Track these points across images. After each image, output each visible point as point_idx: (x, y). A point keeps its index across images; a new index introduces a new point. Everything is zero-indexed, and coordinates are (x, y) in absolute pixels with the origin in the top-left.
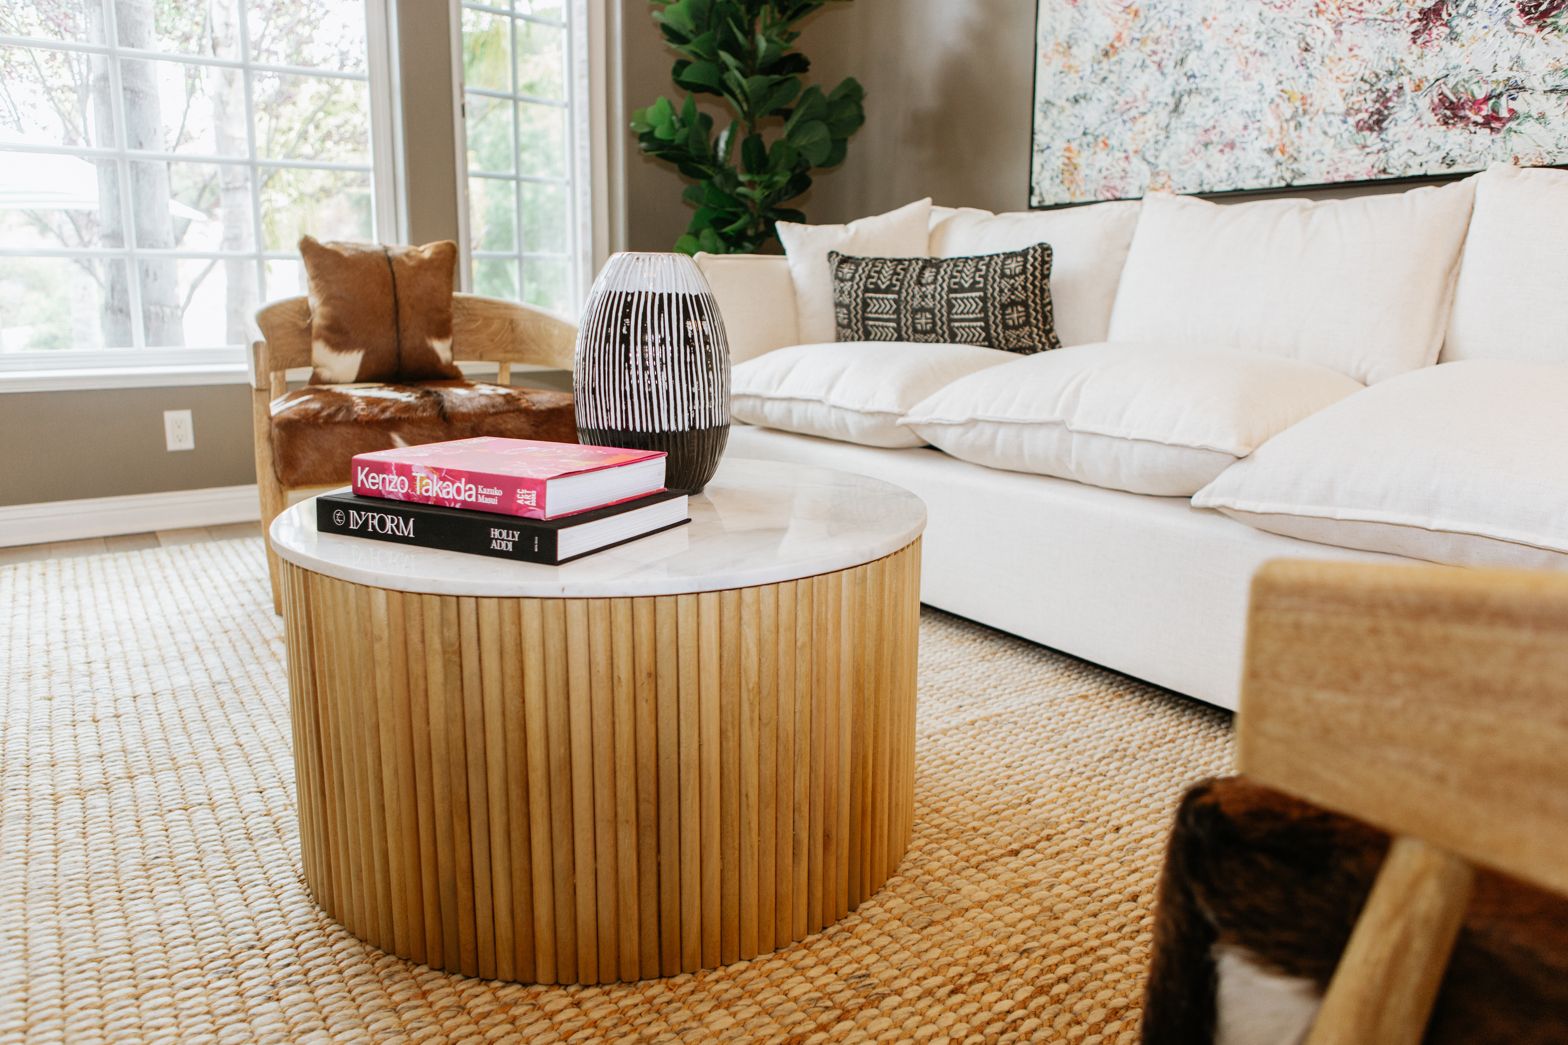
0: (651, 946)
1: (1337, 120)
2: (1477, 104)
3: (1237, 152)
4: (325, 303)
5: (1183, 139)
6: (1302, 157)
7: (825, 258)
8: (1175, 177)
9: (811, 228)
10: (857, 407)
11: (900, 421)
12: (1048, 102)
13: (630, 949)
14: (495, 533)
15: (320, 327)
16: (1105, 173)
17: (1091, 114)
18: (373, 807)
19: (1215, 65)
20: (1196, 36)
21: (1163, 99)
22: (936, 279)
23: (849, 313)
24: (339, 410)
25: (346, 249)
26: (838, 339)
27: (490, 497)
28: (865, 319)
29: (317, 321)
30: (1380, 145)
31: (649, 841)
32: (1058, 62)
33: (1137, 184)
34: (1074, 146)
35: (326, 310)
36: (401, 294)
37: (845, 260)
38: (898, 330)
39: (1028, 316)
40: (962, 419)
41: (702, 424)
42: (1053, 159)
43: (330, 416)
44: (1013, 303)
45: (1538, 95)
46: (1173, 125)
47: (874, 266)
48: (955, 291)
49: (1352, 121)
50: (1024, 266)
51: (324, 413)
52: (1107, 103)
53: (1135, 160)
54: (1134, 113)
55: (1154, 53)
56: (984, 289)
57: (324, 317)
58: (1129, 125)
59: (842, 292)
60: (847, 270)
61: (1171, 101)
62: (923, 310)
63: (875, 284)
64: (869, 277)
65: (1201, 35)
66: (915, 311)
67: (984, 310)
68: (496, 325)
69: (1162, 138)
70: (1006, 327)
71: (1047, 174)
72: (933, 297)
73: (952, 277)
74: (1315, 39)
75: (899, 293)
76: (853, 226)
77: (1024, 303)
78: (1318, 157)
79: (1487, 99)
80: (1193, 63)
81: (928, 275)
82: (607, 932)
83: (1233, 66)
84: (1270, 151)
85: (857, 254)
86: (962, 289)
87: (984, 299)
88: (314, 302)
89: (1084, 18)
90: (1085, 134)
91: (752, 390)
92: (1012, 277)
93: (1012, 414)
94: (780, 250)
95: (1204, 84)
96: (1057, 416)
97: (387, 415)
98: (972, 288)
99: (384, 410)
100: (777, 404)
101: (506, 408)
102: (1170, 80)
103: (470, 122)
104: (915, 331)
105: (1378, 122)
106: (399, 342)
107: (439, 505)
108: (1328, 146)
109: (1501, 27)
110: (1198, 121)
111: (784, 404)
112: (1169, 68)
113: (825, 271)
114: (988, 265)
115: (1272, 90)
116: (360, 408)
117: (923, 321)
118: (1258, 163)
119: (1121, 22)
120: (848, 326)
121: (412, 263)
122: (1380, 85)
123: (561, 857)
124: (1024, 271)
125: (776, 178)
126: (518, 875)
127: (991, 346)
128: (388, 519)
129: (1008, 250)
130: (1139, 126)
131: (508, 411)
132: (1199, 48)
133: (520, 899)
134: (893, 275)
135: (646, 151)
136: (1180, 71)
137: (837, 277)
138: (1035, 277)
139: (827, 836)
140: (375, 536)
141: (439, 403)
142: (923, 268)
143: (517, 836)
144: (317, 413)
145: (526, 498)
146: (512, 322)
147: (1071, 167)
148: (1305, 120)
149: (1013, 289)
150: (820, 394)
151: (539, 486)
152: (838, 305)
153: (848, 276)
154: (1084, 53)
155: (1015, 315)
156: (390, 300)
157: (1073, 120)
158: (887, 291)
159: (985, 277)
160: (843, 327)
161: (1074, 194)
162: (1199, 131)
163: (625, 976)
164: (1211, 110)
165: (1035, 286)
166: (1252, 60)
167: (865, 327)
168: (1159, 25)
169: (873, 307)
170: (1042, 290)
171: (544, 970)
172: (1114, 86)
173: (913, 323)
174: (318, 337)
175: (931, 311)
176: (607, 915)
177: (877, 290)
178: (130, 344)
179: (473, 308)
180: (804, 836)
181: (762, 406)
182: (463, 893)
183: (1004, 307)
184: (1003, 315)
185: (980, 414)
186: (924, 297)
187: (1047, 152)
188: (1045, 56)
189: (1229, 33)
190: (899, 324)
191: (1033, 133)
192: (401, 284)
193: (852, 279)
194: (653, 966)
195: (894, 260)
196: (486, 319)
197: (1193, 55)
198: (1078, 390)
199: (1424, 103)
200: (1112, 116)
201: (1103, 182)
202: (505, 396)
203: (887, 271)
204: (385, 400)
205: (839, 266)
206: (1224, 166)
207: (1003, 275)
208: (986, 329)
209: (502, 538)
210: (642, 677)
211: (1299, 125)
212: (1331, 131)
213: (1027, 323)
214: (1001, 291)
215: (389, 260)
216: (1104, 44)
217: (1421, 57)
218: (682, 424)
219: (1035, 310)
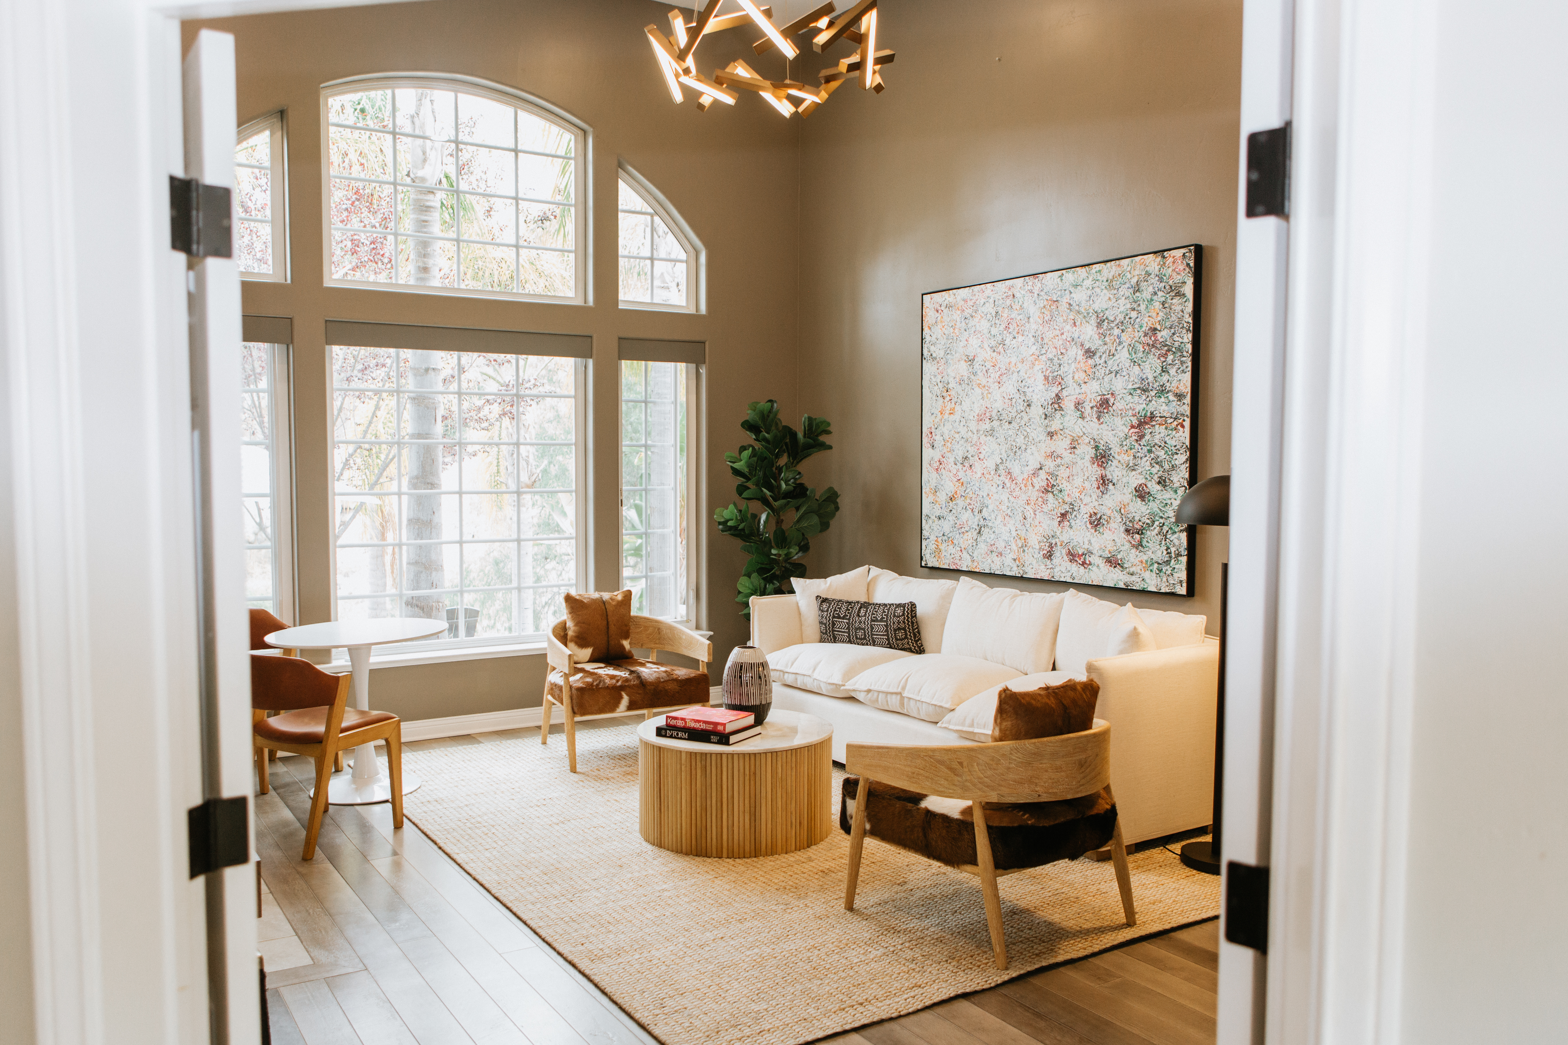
0: (753, 847)
1: (1037, 551)
2: (1080, 556)
3: (1003, 558)
4: (575, 625)
5: (983, 547)
6: (1026, 566)
7: (815, 598)
8: (980, 564)
9: (808, 581)
10: (825, 680)
11: (842, 688)
12: (927, 515)
13: (747, 849)
14: (712, 737)
15: (572, 636)
16: (953, 556)
17: (946, 526)
18: (679, 811)
19: (993, 517)
20: (985, 501)
21: (974, 527)
22: (866, 614)
23: (826, 627)
24: (600, 682)
25: (585, 598)
26: (821, 641)
27: (710, 727)
28: (833, 631)
29: (570, 633)
30: (1051, 566)
31: (753, 818)
32: (931, 498)
33: (966, 564)
34: (940, 539)
35: (576, 628)
36: (610, 620)
37: (825, 600)
38: (849, 637)
39: (906, 635)
40: (866, 689)
41: (764, 702)
42: (931, 544)
43: (598, 685)
44: (899, 629)
45: (1097, 557)
46: (978, 540)
47: (838, 605)
48: (874, 621)
49: (1042, 553)
50: (904, 612)
51: (595, 684)
52: (952, 522)
53: (964, 552)
54: (963, 530)
55: (970, 504)
56: (886, 621)
57: (574, 631)
58: (961, 535)
59: (822, 617)
60: (825, 606)
61: (978, 529)
62: (860, 628)
63: (838, 614)
64: (835, 610)
65: (987, 501)
66: (856, 629)
67: (887, 631)
68: (651, 630)
69: (974, 544)
70: (896, 639)
71: (928, 551)
72: (864, 622)
73: (873, 614)
74: (1027, 514)
75: (849, 619)
76: (829, 579)
77: (904, 629)
78: (1031, 566)
79: (1083, 554)
80: (985, 513)
81: (862, 612)
82: (741, 843)
83: (1000, 518)
84: (1015, 560)
85: (829, 596)
86: (877, 621)
87: (886, 626)
88: (570, 624)
89: (942, 480)
90: (943, 535)
91: (778, 668)
92: (898, 617)
93: (883, 689)
94: (792, 591)
95: (990, 524)
96: (899, 690)
97: (619, 684)
98: (881, 620)
99: (618, 681)
100: (790, 675)
101: (668, 678)
102: (977, 518)
103: (624, 508)
104: (857, 638)
105: (1050, 556)
106: (608, 642)
107: (694, 729)
108: (1034, 562)
109: (1084, 527)
110: (988, 540)
111: (794, 675)
112: (976, 513)
113: (815, 605)
114: (888, 610)
115: (1014, 533)
116: (608, 681)
117: (860, 634)
118: (1011, 564)
119: (957, 486)
120: (826, 633)
121: (614, 603)
122: (1049, 540)
123: (730, 822)
124: (903, 615)
125: (791, 550)
126: (719, 827)
127: (891, 647)
128: (679, 733)
129: (898, 602)
130: (965, 537)
131: (669, 680)
132: (987, 507)
133: (719, 834)
134: (846, 610)
135: (723, 531)
136: (980, 516)
137: (820, 609)
138: (908, 618)
139: (800, 823)
140: (675, 738)
141: (639, 677)
142: (861, 608)
143: (719, 816)
144: (592, 684)
145: (720, 728)
146: (659, 629)
147: (938, 550)
148: (1026, 549)
149: (899, 622)
150: (809, 673)
151: (724, 725)
152: (821, 623)
153: (826, 609)
154: (942, 497)
155: (900, 634)
156: (605, 622)
157: (938, 527)
158: (844, 618)
159: (887, 615)
160: (823, 634)
161: (940, 564)
162: (989, 545)
163: (746, 856)
164: (993, 536)
165: (909, 622)
166: (1007, 518)
167: (834, 634)
168: (971, 492)
169: (837, 625)
170: (912, 623)
171: (725, 854)
172: (955, 515)
173: (856, 635)
174: (571, 641)
175: (864, 629)
176: (741, 839)
177: (839, 617)
178: (456, 636)
179: (638, 620)
180: (794, 821)
181: (784, 675)
182: (704, 833)
183: (895, 630)
184: (895, 634)
185: (872, 688)
186: (860, 622)
187: (928, 540)
188: (925, 493)
189: (998, 503)
190: (849, 634)
191: (921, 530)
192: (610, 614)
193: (827, 611)
194: (753, 854)
195: (848, 602)
196: (645, 627)
197: (985, 509)
198: (907, 680)
199: (1064, 552)
200: (955, 529)
201: (952, 560)
202: (666, 672)
203: (844, 608)
204: (616, 676)
205: (821, 604)
206: (998, 563)
207: (894, 616)
208: (888, 639)
209: (714, 738)
210: (752, 774)
211: (1024, 551)
212: (1035, 556)
213: (906, 638)
214: (894, 623)
215: (604, 603)
216: (950, 495)
217: (1062, 532)
218: (758, 703)
219: (909, 632)
